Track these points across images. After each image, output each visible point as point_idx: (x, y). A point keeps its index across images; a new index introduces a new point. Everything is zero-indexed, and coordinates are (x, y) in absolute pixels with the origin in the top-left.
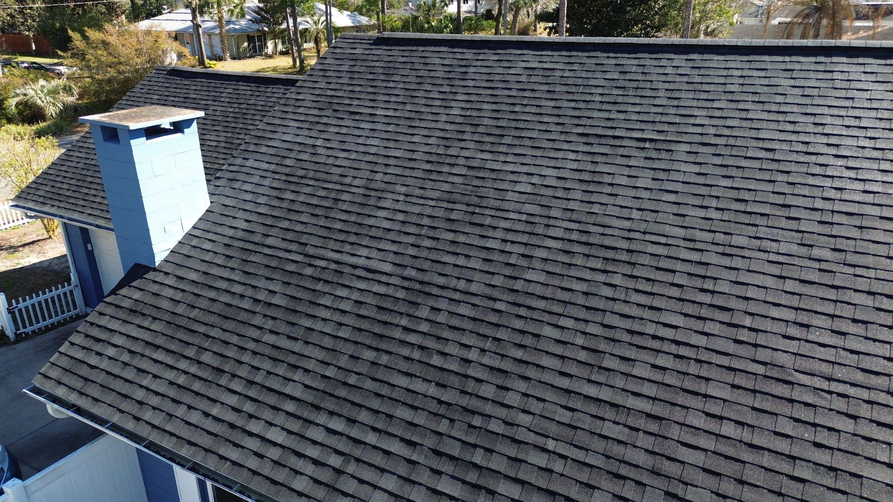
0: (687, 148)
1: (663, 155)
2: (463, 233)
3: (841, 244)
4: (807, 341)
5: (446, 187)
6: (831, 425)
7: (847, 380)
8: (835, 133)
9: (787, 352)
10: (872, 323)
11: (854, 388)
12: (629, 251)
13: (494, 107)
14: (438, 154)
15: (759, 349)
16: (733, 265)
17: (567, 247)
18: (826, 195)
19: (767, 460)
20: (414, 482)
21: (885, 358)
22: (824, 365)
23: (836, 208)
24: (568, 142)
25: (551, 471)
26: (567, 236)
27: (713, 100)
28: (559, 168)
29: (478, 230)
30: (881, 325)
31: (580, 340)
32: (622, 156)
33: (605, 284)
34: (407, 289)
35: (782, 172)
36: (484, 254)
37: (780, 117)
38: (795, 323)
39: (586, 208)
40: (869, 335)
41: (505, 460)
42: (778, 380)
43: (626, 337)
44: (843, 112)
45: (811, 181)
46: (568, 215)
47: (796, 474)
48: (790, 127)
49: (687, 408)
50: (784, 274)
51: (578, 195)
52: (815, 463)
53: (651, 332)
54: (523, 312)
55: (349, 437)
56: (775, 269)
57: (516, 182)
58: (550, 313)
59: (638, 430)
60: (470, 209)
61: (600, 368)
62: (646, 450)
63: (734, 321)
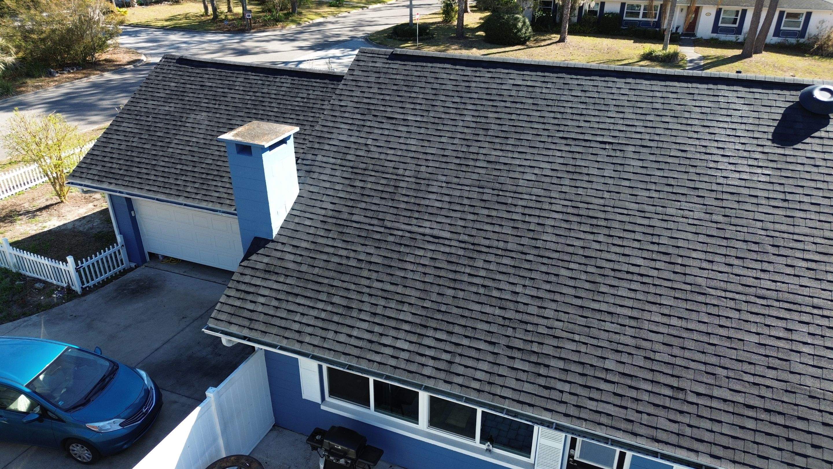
0: (632, 149)
1: (618, 154)
2: (494, 209)
3: (728, 212)
4: (712, 270)
5: (475, 176)
6: (727, 315)
7: (734, 291)
8: (721, 140)
9: (702, 277)
10: (746, 258)
11: (738, 295)
12: (606, 219)
13: (496, 115)
14: (463, 152)
15: (687, 276)
16: (668, 227)
17: (566, 217)
18: (718, 181)
19: (695, 336)
20: (499, 365)
21: (753, 278)
22: (722, 283)
23: (724, 190)
24: (554, 143)
25: (579, 352)
26: (564, 210)
27: (646, 114)
28: (551, 163)
29: (504, 207)
30: (751, 259)
31: (584, 277)
32: (592, 154)
33: (594, 241)
34: (464, 249)
35: (692, 166)
36: (512, 224)
37: (689, 128)
38: (705, 260)
39: (574, 191)
40: (745, 265)
41: (552, 348)
42: (698, 293)
43: (612, 273)
44: (725, 125)
45: (709, 172)
46: (563, 196)
47: (711, 342)
48: (695, 136)
49: (651, 312)
50: (698, 232)
51: (567, 182)
52: (720, 336)
53: (626, 270)
54: (545, 261)
55: (451, 342)
56: (693, 229)
57: (523, 173)
58: (562, 261)
59: (625, 326)
60: (496, 192)
61: (598, 292)
62: (631, 336)
63: (673, 261)
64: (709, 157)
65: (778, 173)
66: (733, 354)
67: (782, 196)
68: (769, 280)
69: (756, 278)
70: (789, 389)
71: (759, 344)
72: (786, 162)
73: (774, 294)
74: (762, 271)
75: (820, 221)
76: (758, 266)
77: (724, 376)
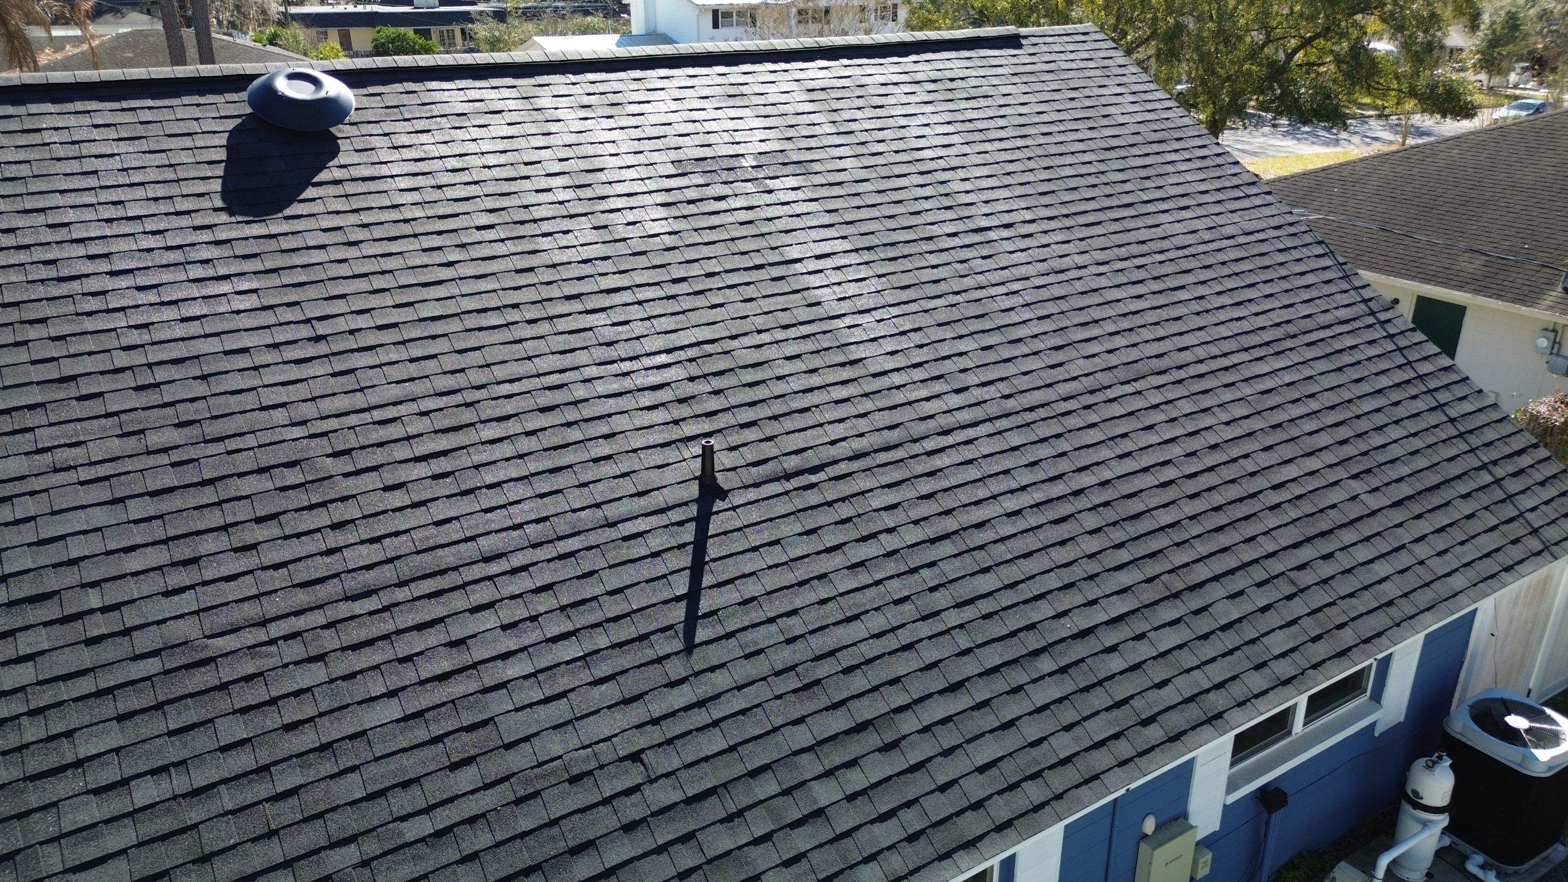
3: (187, 412)
4: (205, 583)
6: (295, 687)
7: (287, 611)
8: (93, 235)
9: (181, 616)
10: (284, 512)
11: (302, 617)
15: (134, 634)
18: (125, 342)
21: (321, 554)
22: (246, 606)
23: (152, 358)
30: (296, 510)
38: (173, 564)
40: (288, 531)
42: (188, 667)
44: (89, 198)
45: (89, 324)
47: (280, 790)
48: (7, 240)
49: (54, 805)
50: (120, 495)
52: (298, 756)
56: (101, 493)
63: (69, 611)
64: (75, 286)
66: (353, 787)
67: (305, 332)
68: (362, 542)
69: (330, 552)
70: (521, 793)
71: (406, 718)
72: (283, 251)
73: (387, 574)
74: (335, 526)
75: (412, 360)
76: (321, 518)
77: (355, 867)
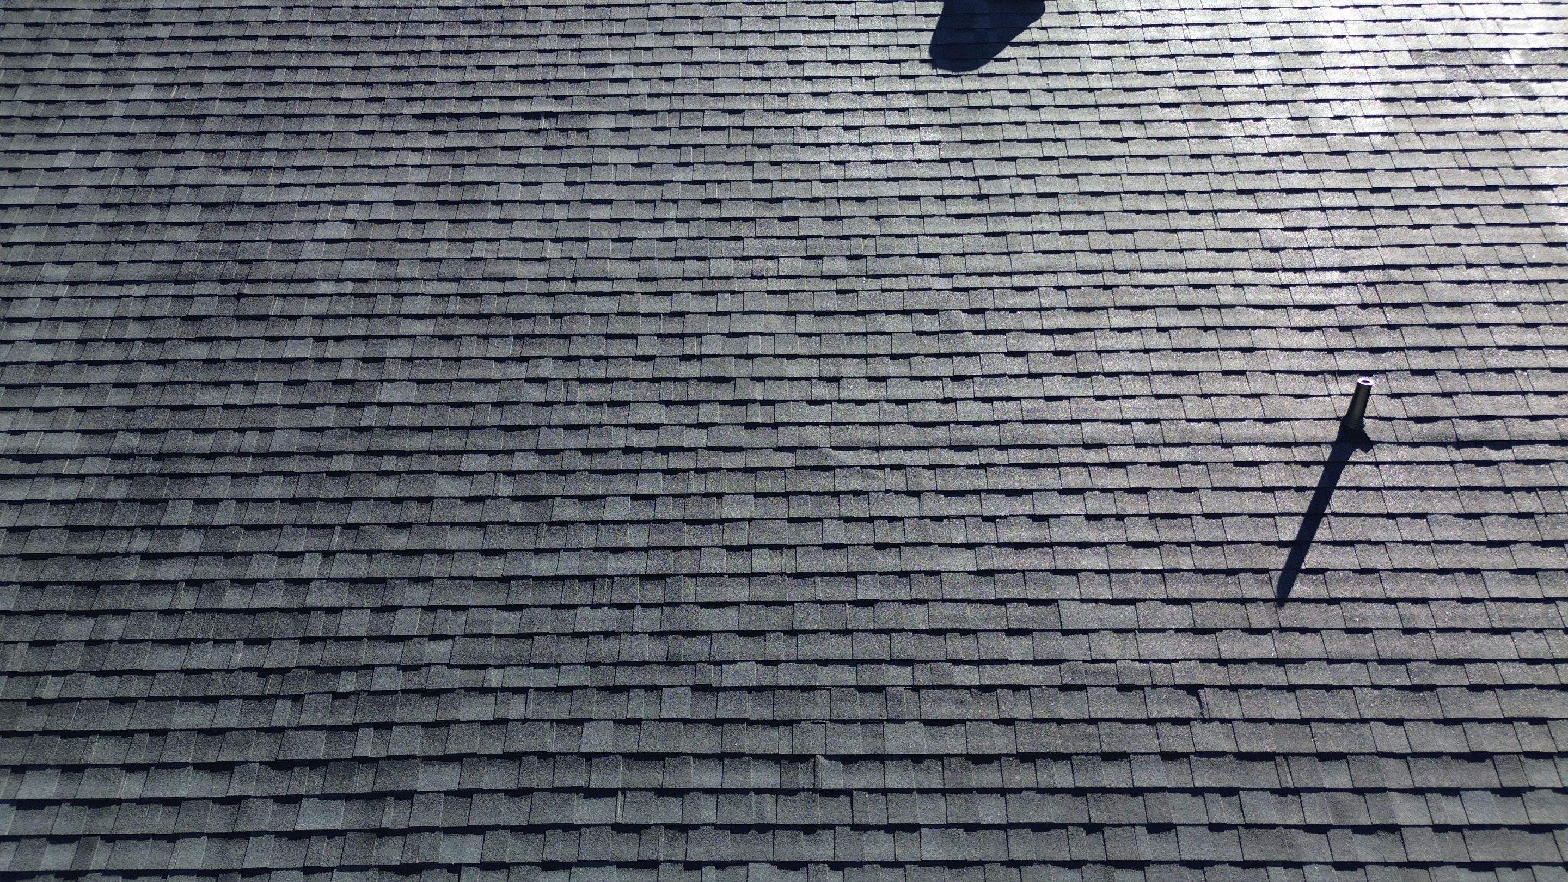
0: (610, 122)
1: (575, 139)
2: (228, 339)
3: (860, 247)
4: (841, 401)
5: (165, 253)
6: (891, 513)
7: (899, 444)
8: (820, 74)
9: (817, 424)
10: (916, 355)
11: (910, 453)
12: (556, 316)
13: (228, 77)
14: (126, 187)
15: (780, 429)
16: (721, 309)
17: (445, 328)
18: (826, 174)
19: (821, 589)
21: (938, 401)
22: (868, 430)
23: (842, 194)
24: (399, 133)
25: (504, 721)
26: (440, 308)
27: (634, 35)
28: (394, 184)
29: (259, 329)
30: (926, 355)
31: (506, 488)
32: (504, 148)
33: (527, 380)
34: (130, 476)
35: (761, 146)
36: (283, 374)
37: (740, 56)
38: (820, 379)
39: (462, 252)
40: (915, 374)
41: (419, 732)
42: (814, 468)
43: (584, 462)
44: (824, 40)
45: (803, 155)
46: (433, 270)
47: (861, 597)
48: (757, 72)
49: (698, 548)
50: (793, 309)
51: (443, 231)
52: (881, 574)
53: (621, 443)
54: (389, 464)
56: (780, 304)
57: (315, 222)
58: (441, 453)
59: (631, 606)
60: (232, 289)
61: (551, 524)
62: (652, 634)
63: (740, 396)
64: (797, 119)
65: (956, 135)
66: (918, 617)
67: (972, 189)
68: (976, 399)
69: (945, 401)
70: (1068, 681)
71: (979, 573)
72: (970, 108)
73: (991, 434)
74: (957, 378)
75: (1063, 233)
76: (945, 368)
77: (907, 688)
